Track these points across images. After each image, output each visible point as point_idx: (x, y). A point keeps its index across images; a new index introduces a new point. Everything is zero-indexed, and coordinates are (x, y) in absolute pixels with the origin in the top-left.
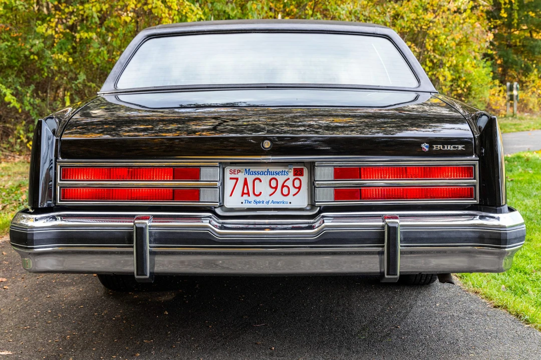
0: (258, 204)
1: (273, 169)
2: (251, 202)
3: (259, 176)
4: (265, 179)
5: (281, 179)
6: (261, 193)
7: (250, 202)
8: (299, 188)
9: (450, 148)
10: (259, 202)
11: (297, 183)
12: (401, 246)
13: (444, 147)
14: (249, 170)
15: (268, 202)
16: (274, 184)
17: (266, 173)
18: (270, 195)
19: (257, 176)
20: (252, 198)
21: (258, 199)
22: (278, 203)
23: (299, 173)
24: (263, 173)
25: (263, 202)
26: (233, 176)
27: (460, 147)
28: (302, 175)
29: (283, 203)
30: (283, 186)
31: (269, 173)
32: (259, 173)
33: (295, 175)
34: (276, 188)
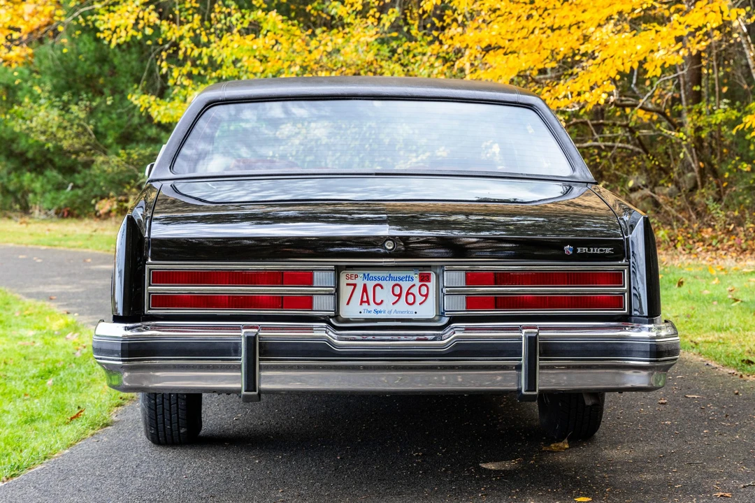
0: (379, 314)
1: (395, 274)
3: (380, 282)
4: (388, 285)
6: (382, 301)
7: (369, 312)
8: (426, 296)
9: (597, 251)
10: (380, 312)
11: (424, 290)
12: (540, 360)
13: (589, 250)
14: (368, 275)
15: (391, 312)
16: (397, 290)
17: (388, 279)
18: (393, 304)
19: (377, 282)
20: (373, 306)
21: (379, 308)
22: (402, 312)
23: (425, 278)
24: (385, 279)
25: (384, 312)
26: (350, 281)
27: (608, 250)
28: (429, 280)
29: (408, 313)
30: (408, 294)
31: (391, 278)
33: (421, 281)
34: (399, 296)
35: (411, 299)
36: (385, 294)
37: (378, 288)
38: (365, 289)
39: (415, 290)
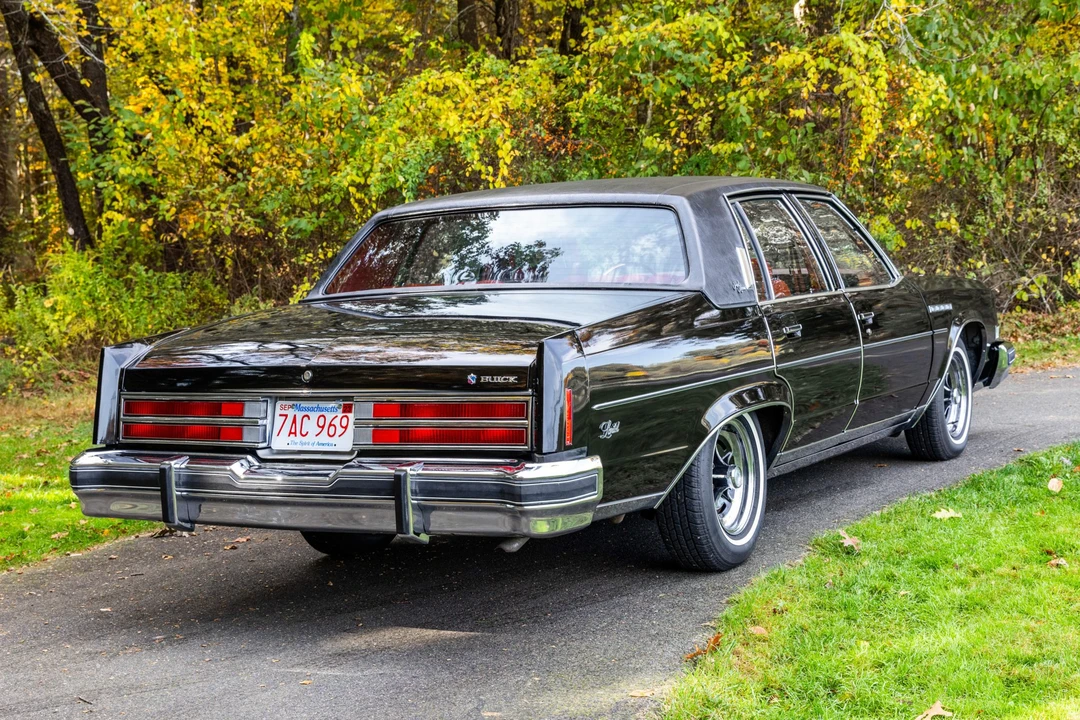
1: (322, 404)
2: (296, 442)
3: (308, 413)
5: (329, 416)
8: (346, 428)
9: (500, 379)
11: (344, 423)
13: (493, 379)
19: (306, 413)
23: (347, 409)
24: (312, 410)
27: (512, 379)
30: (330, 425)
31: (319, 409)
32: (309, 409)
33: (344, 411)
34: (323, 427)
35: (332, 432)
36: (310, 426)
37: (306, 418)
38: (294, 421)
39: (336, 422)
